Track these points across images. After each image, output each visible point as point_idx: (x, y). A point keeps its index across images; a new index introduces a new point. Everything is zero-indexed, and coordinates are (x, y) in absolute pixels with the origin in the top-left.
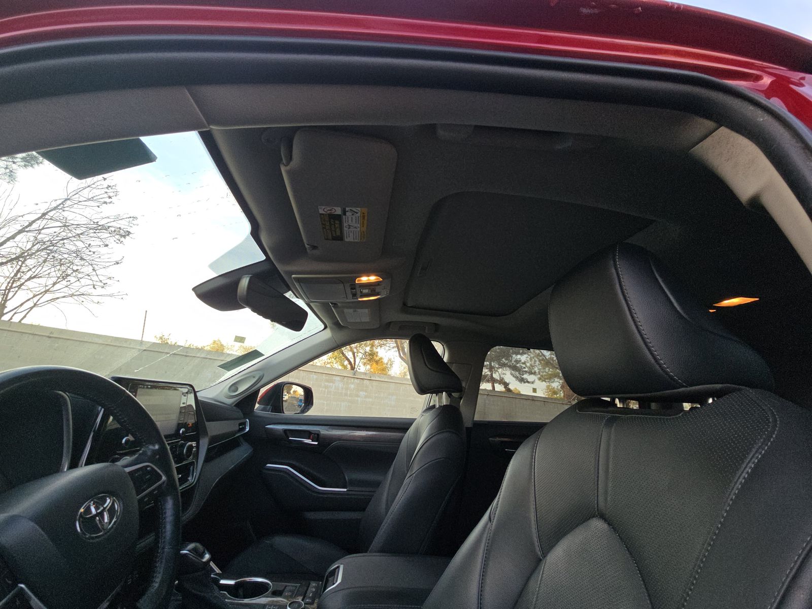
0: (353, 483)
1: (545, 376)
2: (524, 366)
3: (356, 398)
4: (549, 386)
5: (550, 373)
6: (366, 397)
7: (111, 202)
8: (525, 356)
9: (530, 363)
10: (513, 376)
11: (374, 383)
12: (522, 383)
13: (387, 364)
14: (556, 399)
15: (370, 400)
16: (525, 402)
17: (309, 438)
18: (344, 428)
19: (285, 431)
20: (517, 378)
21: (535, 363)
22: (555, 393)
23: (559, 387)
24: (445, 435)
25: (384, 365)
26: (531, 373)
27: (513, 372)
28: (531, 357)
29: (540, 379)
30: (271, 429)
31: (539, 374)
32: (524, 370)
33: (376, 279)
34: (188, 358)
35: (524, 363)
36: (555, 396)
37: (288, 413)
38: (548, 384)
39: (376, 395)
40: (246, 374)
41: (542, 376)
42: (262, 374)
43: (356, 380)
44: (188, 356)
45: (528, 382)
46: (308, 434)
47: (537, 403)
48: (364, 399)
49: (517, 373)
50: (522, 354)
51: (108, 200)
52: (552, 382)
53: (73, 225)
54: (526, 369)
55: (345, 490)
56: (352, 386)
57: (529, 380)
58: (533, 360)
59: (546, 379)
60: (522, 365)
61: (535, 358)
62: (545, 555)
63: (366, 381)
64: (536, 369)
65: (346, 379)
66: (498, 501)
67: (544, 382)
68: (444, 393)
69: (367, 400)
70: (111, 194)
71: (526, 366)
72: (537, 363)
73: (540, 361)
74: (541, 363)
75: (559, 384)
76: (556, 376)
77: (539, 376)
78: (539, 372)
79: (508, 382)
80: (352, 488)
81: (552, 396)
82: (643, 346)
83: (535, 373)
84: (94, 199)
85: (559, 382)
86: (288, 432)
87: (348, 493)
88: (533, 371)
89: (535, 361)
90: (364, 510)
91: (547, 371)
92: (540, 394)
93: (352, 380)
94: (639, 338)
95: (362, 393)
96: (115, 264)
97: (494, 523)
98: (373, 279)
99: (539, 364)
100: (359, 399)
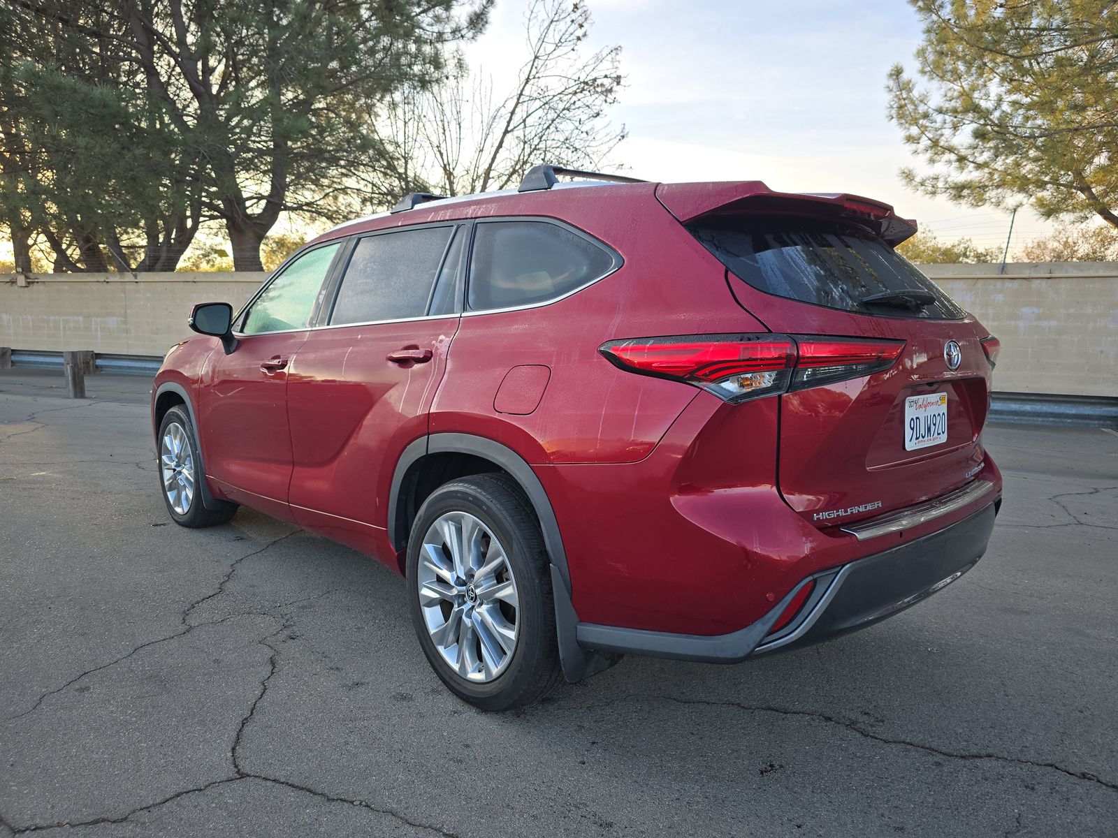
3: (1013, 323)
6: (1039, 318)
7: (585, 35)
11: (1064, 285)
15: (1054, 323)
39: (1072, 311)
43: (1008, 284)
48: (1035, 324)
51: (580, 33)
53: (554, 96)
56: (1000, 298)
63: (1039, 281)
65: (980, 284)
69: (1045, 324)
70: (581, 20)
84: (562, 41)
93: (999, 284)
96: (620, 140)
100: (1021, 324)
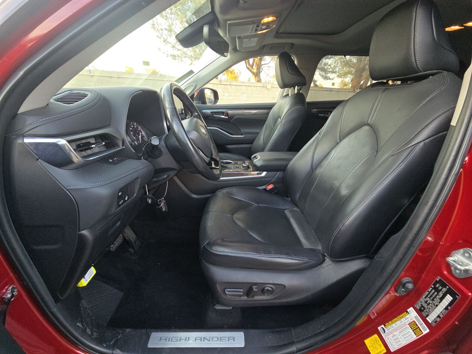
0: (246, 133)
1: (342, 73)
2: (329, 67)
4: (343, 81)
5: (346, 71)
8: (332, 59)
9: (334, 65)
10: (321, 76)
12: (326, 80)
13: (237, 73)
14: (345, 89)
16: (325, 92)
17: (223, 115)
18: (240, 109)
19: (212, 112)
20: (322, 76)
21: (337, 65)
22: (346, 85)
23: (350, 81)
24: (298, 107)
25: (236, 75)
26: (333, 72)
27: (321, 72)
28: (335, 61)
29: (338, 76)
30: (205, 112)
31: (338, 73)
32: (329, 70)
33: (272, 19)
34: (120, 79)
35: (330, 65)
36: (345, 87)
37: (208, 104)
38: (343, 79)
40: (187, 85)
41: (340, 74)
42: (196, 84)
44: (120, 77)
45: (330, 79)
46: (223, 113)
47: (333, 93)
49: (324, 73)
50: (330, 58)
52: (345, 78)
54: (331, 70)
55: (243, 136)
57: (330, 78)
58: (337, 62)
59: (342, 76)
60: (328, 67)
61: (338, 60)
62: (340, 141)
64: (337, 69)
66: (324, 128)
67: (340, 78)
68: (296, 87)
71: (331, 67)
72: (339, 64)
73: (341, 62)
74: (341, 64)
75: (350, 79)
76: (350, 73)
77: (338, 74)
78: (339, 71)
79: (316, 80)
80: (245, 135)
81: (343, 87)
82: (413, 55)
83: (335, 72)
85: (351, 78)
86: (212, 113)
87: (245, 137)
88: (335, 71)
89: (338, 63)
90: (252, 143)
91: (344, 70)
92: (336, 86)
94: (413, 51)
95: (226, 94)
97: (321, 135)
98: (270, 19)
99: (340, 65)
